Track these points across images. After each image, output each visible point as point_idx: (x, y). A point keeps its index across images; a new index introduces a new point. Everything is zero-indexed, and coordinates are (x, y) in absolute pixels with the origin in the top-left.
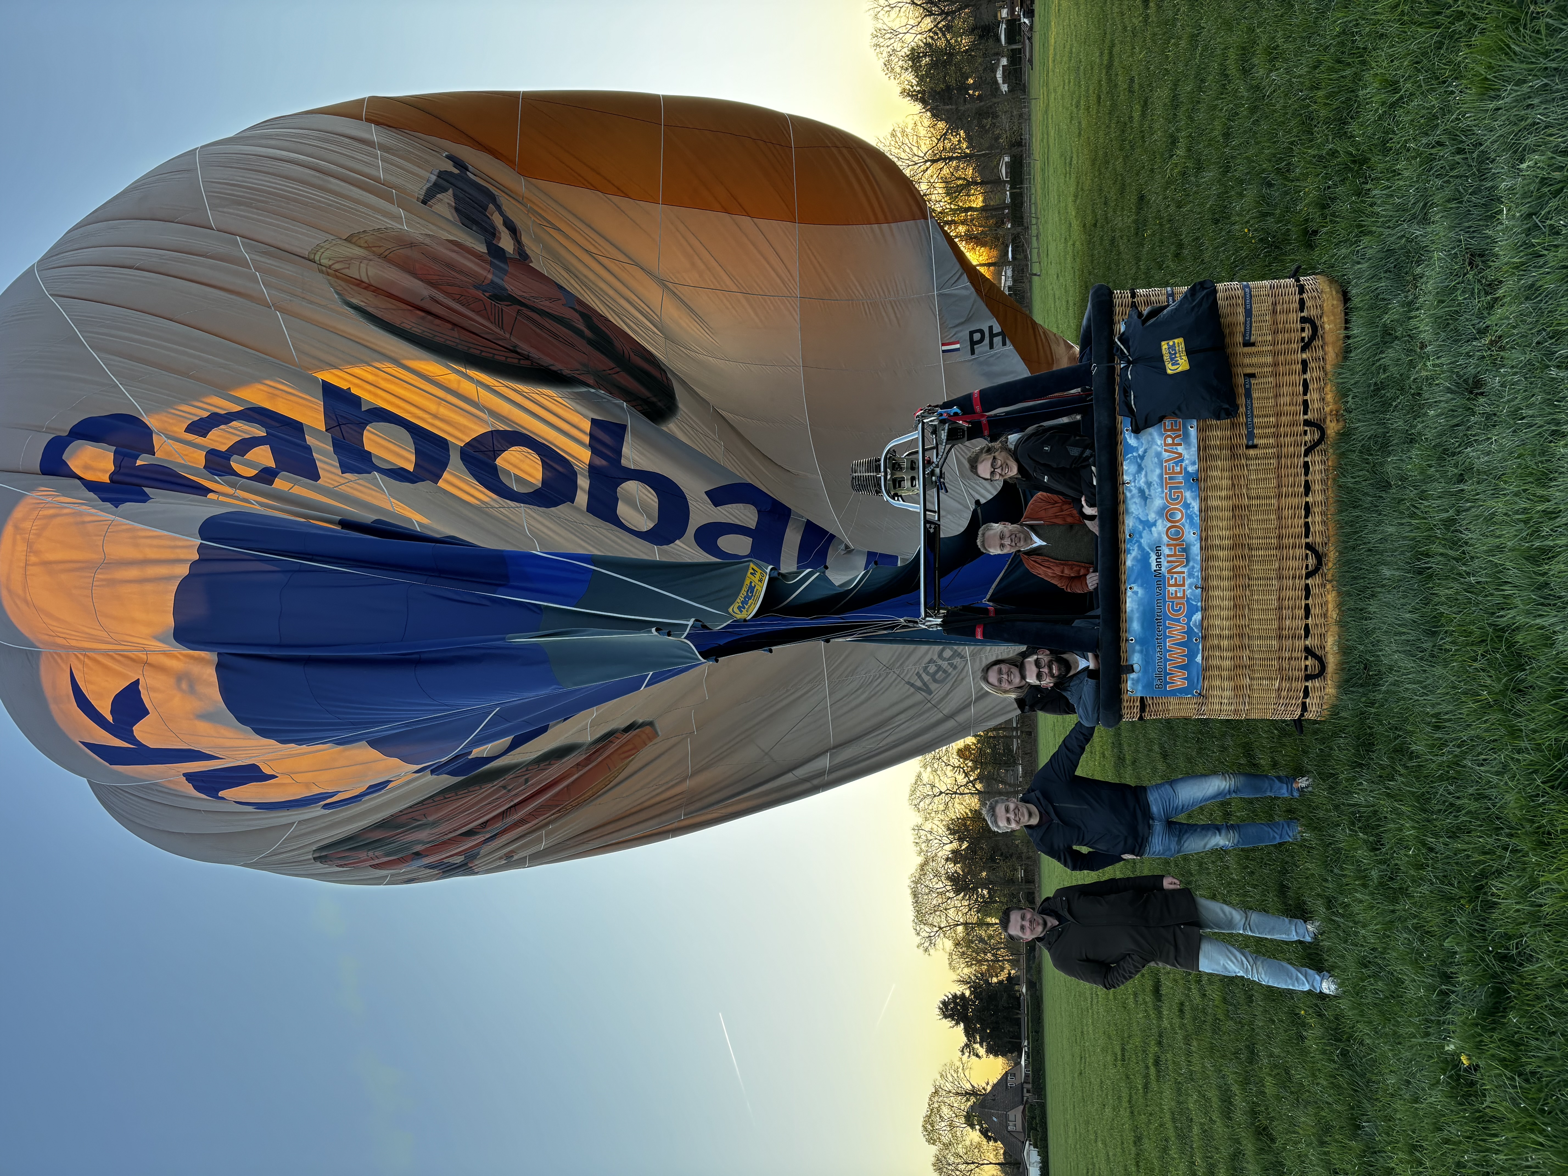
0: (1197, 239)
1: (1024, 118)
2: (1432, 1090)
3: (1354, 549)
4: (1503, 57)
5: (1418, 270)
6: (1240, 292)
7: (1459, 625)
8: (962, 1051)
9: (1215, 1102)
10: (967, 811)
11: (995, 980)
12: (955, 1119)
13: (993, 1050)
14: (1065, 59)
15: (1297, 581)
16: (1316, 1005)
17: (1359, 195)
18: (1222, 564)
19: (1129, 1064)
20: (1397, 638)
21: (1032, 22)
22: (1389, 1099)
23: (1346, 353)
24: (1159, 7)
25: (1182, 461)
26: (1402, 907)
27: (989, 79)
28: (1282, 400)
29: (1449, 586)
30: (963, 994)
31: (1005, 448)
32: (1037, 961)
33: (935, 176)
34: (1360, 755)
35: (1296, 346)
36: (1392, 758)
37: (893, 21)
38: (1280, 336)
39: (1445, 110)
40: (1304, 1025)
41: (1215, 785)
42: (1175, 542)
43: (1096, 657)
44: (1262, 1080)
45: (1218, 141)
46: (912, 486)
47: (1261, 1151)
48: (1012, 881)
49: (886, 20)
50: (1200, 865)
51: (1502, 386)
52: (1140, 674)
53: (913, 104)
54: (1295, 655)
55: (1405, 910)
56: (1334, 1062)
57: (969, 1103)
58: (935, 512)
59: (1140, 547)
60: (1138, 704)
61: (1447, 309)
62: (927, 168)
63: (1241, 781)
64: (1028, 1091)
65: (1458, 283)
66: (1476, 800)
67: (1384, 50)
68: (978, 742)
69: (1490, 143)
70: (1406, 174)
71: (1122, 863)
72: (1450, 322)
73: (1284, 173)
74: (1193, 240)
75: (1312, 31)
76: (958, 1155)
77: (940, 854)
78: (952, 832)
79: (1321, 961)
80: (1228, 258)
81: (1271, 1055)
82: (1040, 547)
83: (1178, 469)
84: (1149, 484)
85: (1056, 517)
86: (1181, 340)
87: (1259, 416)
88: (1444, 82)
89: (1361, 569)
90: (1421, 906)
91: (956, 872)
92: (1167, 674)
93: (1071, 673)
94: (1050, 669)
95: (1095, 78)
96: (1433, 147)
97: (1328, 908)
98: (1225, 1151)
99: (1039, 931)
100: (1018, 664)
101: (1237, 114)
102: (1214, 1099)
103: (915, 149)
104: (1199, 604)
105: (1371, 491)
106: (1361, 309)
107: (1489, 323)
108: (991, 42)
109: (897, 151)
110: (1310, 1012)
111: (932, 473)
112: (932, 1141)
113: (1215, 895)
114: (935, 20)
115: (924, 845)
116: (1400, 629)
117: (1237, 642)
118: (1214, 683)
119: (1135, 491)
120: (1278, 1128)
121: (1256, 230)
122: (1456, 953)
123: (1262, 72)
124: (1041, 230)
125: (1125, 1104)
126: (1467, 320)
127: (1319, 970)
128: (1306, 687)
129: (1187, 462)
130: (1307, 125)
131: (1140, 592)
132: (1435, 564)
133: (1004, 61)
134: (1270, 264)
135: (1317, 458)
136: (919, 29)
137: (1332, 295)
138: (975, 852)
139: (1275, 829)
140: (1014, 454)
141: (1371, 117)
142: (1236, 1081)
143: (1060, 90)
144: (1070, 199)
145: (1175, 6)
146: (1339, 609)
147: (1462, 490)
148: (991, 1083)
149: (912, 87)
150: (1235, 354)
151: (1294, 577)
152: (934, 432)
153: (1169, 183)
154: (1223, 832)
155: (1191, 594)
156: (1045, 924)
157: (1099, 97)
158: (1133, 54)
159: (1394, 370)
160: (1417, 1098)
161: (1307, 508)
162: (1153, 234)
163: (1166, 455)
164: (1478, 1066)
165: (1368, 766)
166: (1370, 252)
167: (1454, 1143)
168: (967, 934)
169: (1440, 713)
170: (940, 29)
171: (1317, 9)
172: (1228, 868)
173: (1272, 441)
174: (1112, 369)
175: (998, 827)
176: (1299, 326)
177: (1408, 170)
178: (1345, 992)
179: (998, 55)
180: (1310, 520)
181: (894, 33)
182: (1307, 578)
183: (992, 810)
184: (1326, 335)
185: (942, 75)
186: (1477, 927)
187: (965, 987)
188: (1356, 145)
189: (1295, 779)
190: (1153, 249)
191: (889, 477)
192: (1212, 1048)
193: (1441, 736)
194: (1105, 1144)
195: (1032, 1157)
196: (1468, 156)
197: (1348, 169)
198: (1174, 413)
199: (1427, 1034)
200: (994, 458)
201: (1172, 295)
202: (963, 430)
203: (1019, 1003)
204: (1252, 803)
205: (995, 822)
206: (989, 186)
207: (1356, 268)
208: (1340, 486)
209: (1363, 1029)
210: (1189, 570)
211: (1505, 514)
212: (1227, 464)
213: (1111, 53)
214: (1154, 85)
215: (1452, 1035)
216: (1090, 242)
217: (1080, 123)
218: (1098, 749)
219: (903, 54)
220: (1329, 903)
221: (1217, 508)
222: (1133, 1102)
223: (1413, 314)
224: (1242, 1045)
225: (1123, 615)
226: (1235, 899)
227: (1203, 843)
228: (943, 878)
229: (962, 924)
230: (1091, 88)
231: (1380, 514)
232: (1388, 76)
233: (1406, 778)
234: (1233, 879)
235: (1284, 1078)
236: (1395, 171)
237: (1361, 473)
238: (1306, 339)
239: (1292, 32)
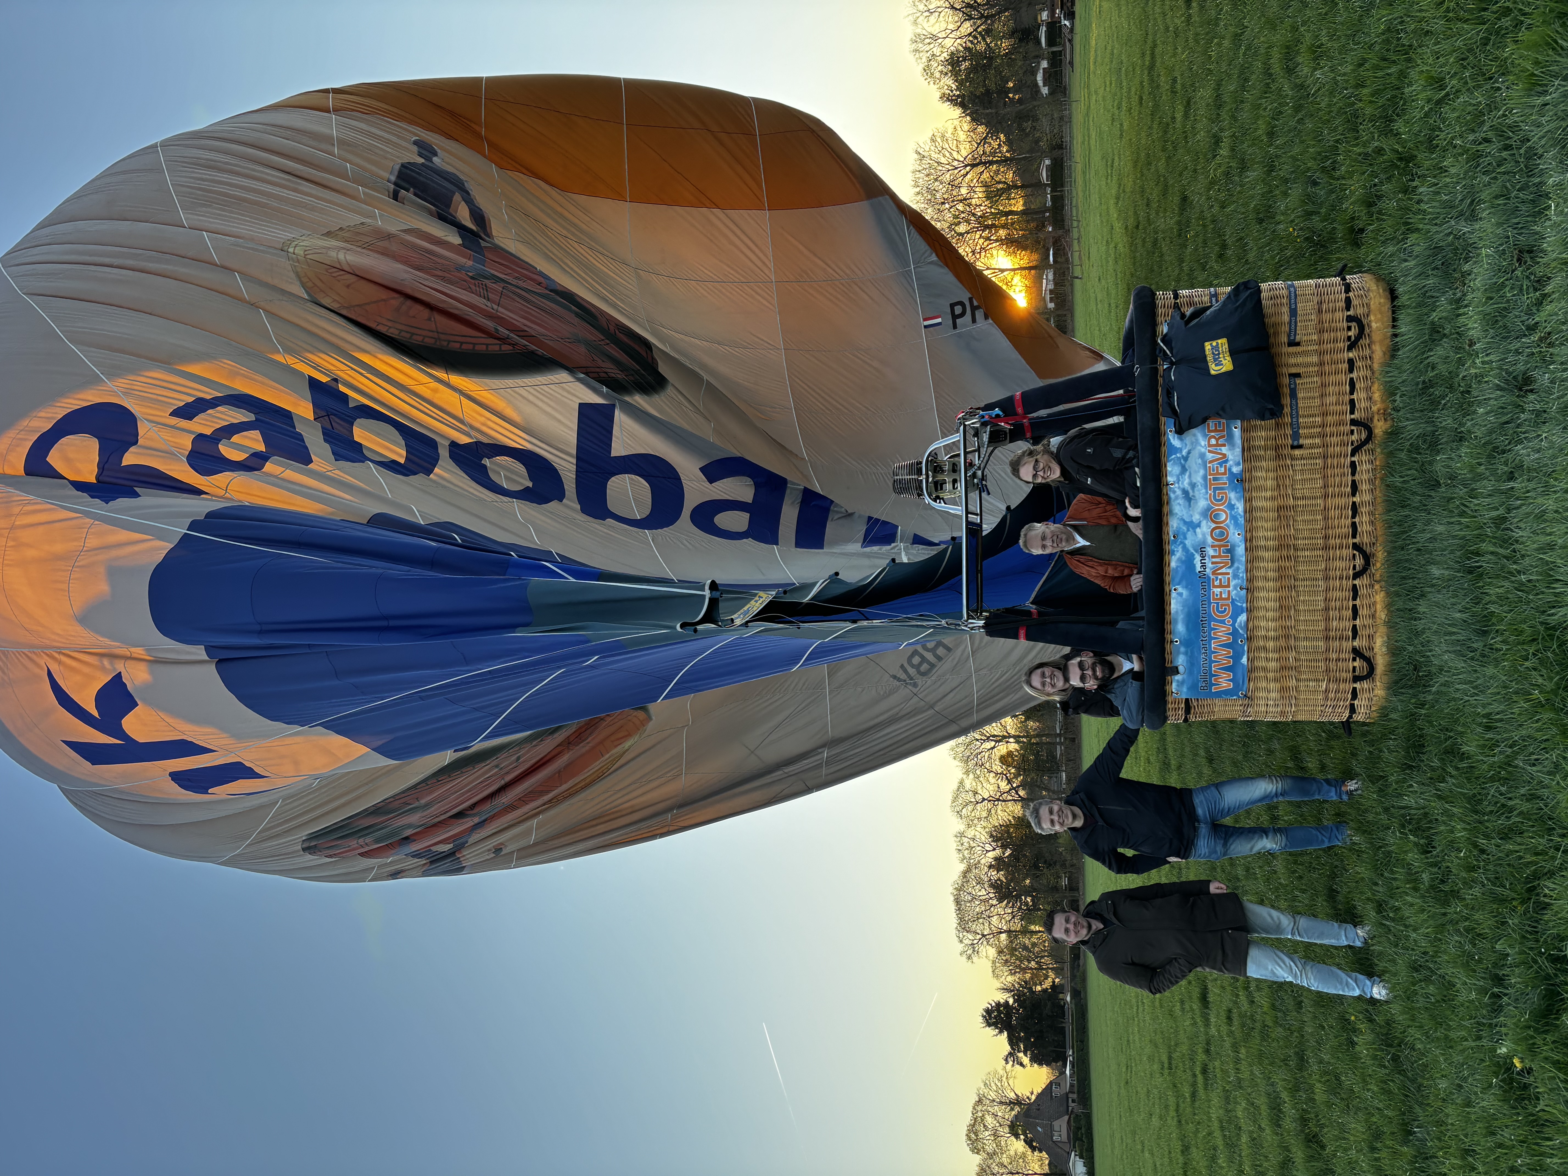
0: (1241, 239)
1: (1065, 120)
2: (1485, 1093)
3: (1403, 549)
4: (1550, 52)
5: (1466, 267)
6: (1285, 292)
7: (1510, 624)
8: (1006, 1060)
9: (1264, 1110)
10: (1010, 818)
11: (1039, 988)
12: (999, 1129)
13: (1037, 1060)
14: (1107, 60)
15: (1344, 582)
16: (1367, 1011)
17: (1405, 192)
18: (1267, 566)
19: (1176, 1072)
20: (1447, 638)
21: (1072, 24)
22: (1441, 1104)
23: (1393, 351)
24: (1202, 8)
25: (1227, 461)
26: (1453, 910)
27: (1029, 82)
28: (1328, 400)
29: (1500, 584)
30: (1007, 1002)
31: (1047, 451)
32: (1081, 966)
33: (975, 181)
34: (1410, 757)
35: (1342, 344)
36: (1443, 759)
37: (933, 26)
38: (1326, 335)
39: (1492, 106)
40: (1355, 1030)
41: (1262, 788)
42: (1220, 543)
43: (1141, 659)
44: (1312, 1087)
45: (1262, 141)
46: (954, 488)
47: (1310, 1158)
48: (1056, 889)
49: (925, 25)
50: (1247, 870)
51: (1551, 382)
52: (1185, 676)
53: (953, 109)
54: (1342, 656)
55: (1456, 913)
56: (1385, 1067)
57: (1013, 1113)
58: (977, 515)
59: (1185, 548)
60: (1183, 705)
61: (1495, 306)
62: (967, 173)
63: (1288, 784)
64: (1073, 1101)
65: (1507, 280)
66: (1528, 800)
67: (1430, 47)
68: (1021, 748)
69: (1537, 139)
70: (1453, 171)
71: (1167, 866)
72: (1499, 318)
73: (1330, 171)
74: (1238, 241)
75: (1357, 29)
76: (1002, 1165)
77: (983, 861)
78: (996, 839)
79: (1371, 966)
80: (1273, 258)
81: (1321, 1062)
82: (1084, 547)
83: (1222, 470)
84: (1193, 485)
85: (1100, 517)
86: (1224, 340)
87: (1304, 416)
88: (1491, 78)
89: (1410, 569)
90: (1473, 908)
91: (999, 879)
92: (1212, 675)
93: (1115, 675)
94: (1094, 671)
95: (1137, 81)
96: (1480, 144)
97: (1379, 912)
98: (1275, 1158)
99: (1083, 934)
100: (1062, 667)
101: (1281, 113)
102: (1264, 1107)
103: (955, 154)
104: (1244, 605)
105: (1420, 490)
106: (1409, 306)
107: (1537, 319)
108: (1031, 45)
109: (936, 156)
110: (1361, 1018)
111: (974, 475)
112: (976, 1150)
113: (1262, 900)
114: (975, 23)
115: (966, 852)
116: (1450, 629)
117: (1282, 643)
118: (1259, 685)
119: (1179, 492)
120: (1328, 1135)
121: (1301, 229)
122: (1508, 955)
123: (1306, 70)
124: (1083, 233)
125: (1172, 1113)
126: (1516, 317)
127: (1370, 975)
128: (1355, 689)
129: (1231, 462)
130: (1353, 123)
131: (1185, 593)
132: (1486, 563)
133: (1044, 64)
134: (1316, 263)
135: (1364, 458)
136: (958, 33)
137: (1379, 293)
138: (1018, 859)
139: (1325, 834)
140: (1057, 457)
141: (1418, 114)
142: (1285, 1088)
143: (1101, 91)
144: (1112, 201)
145: (1217, 6)
146: (1388, 610)
147: (1513, 488)
148: (1035, 1093)
149: (952, 91)
150: (1279, 354)
151: (1341, 578)
152: (976, 434)
153: (1213, 183)
154: (1270, 836)
155: (1236, 595)
156: (1090, 927)
157: (1141, 98)
158: (1175, 55)
159: (1442, 368)
160: (1469, 1102)
161: (1355, 508)
162: (1197, 235)
163: (1210, 456)
164: (1531, 1069)
165: (1418, 768)
166: (1417, 249)
167: (1507, 1148)
168: (1011, 942)
169: (1491, 714)
170: (980, 33)
171: (1361, 7)
172: (1275, 872)
173: (1317, 441)
174: (1155, 371)
175: (1042, 829)
176: (1345, 325)
177: (1455, 167)
178: (1395, 997)
179: (1038, 57)
180: (1357, 520)
181: (934, 38)
182: (1354, 578)
183: (1036, 812)
184: (1373, 334)
185: (982, 78)
186: (1529, 929)
187: (1008, 995)
188: (1403, 143)
189: (1343, 782)
190: (1196, 250)
191: (930, 479)
192: (1261, 1055)
193: (1492, 736)
194: (1152, 1154)
195: (1078, 1168)
196: (1515, 151)
197: (1394, 166)
198: (1218, 414)
199: (1479, 1038)
200: (1037, 461)
201: (1216, 295)
202: (1005, 432)
203: (1064, 1012)
204: (1300, 807)
205: (1039, 824)
206: (1030, 190)
207: (1403, 266)
208: (1388, 486)
209: (1414, 1033)
210: (1234, 571)
211: (1556, 512)
212: (1272, 464)
213: (1153, 55)
214: (1197, 85)
215: (1504, 1037)
216: (1132, 245)
217: (1121, 125)
218: (1143, 754)
219: (943, 59)
220: (1380, 907)
221: (1262, 509)
222: (1180, 1111)
223: (1461, 311)
224: (1291, 1052)
225: (1167, 617)
226: (1283, 904)
227: (1249, 846)
228: (986, 886)
229: (1005, 931)
230: (1133, 90)
231: (1429, 513)
232: (1433, 73)
233: (1458, 779)
234: (1280, 884)
235: (1334, 1084)
236: (1441, 168)
237: (1409, 472)
238: (1353, 338)
239: (1336, 30)
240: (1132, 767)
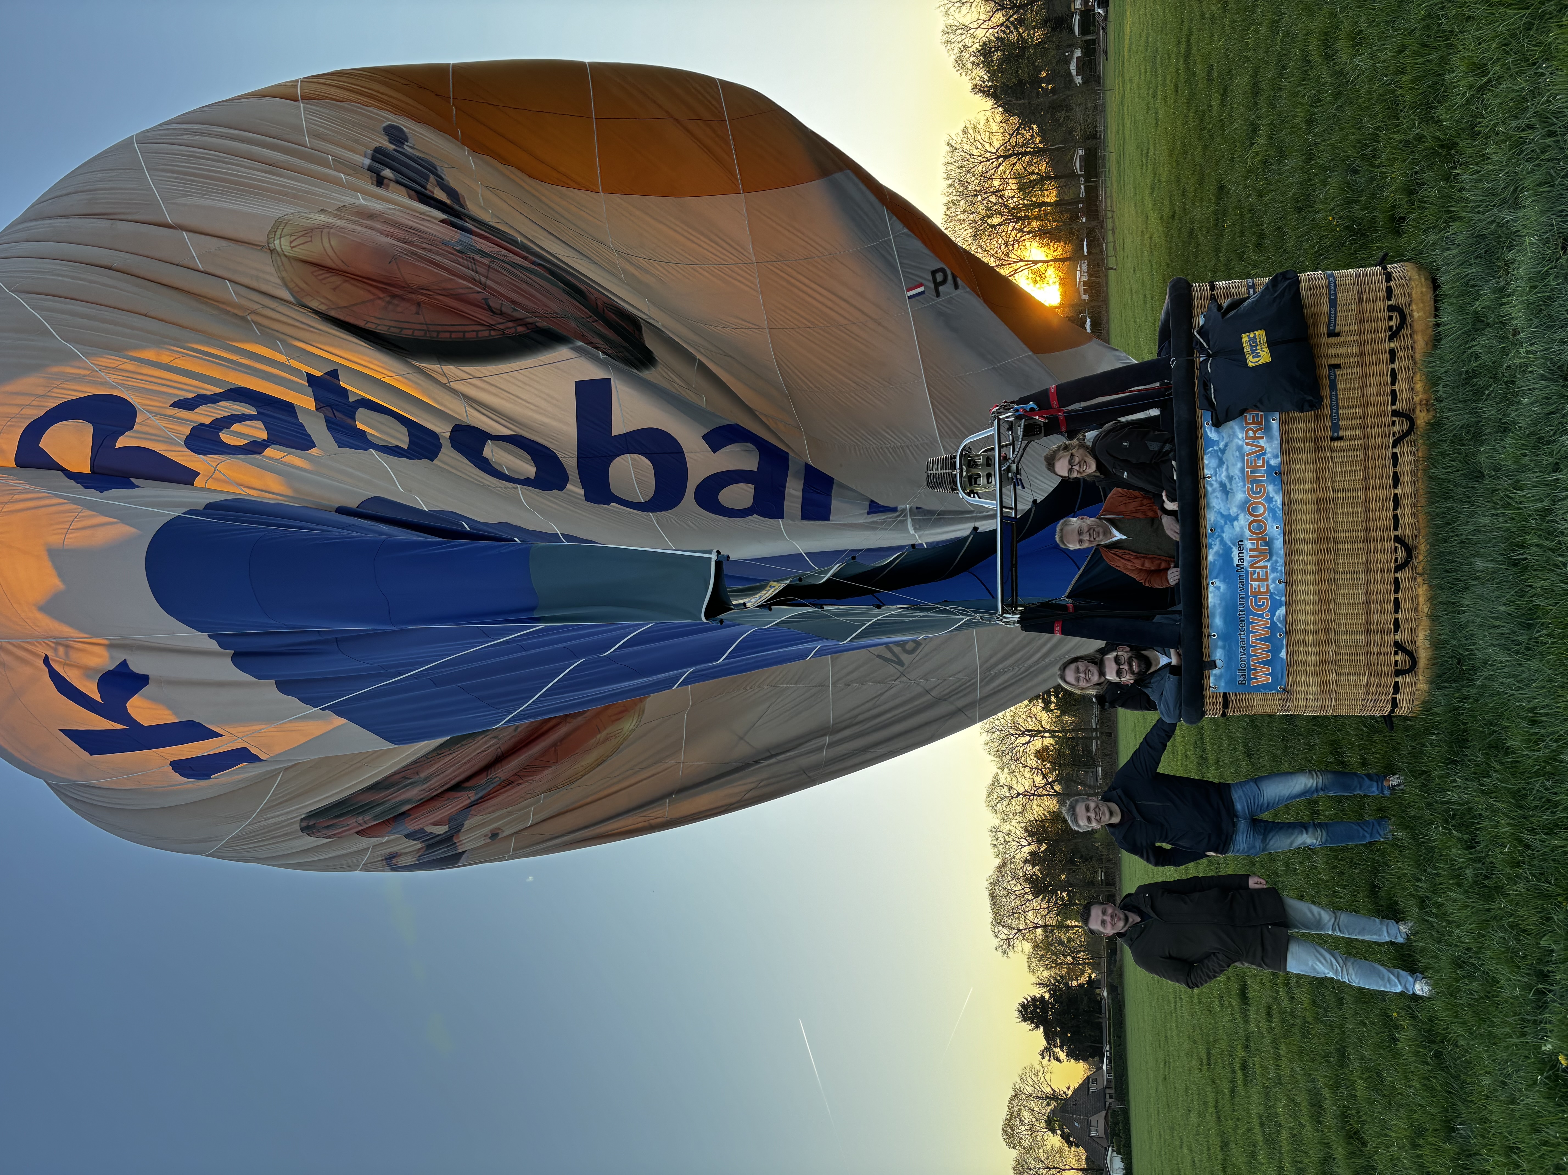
0: (1279, 228)
1: (1099, 109)
2: (1530, 1091)
3: (1446, 541)
5: (1510, 256)
6: (1324, 282)
7: (1556, 617)
8: (1043, 1055)
9: (1305, 1106)
10: (1046, 813)
11: (1075, 983)
12: (1035, 1123)
13: (1073, 1055)
14: (1141, 48)
15: (1386, 575)
16: (1410, 1008)
17: (1447, 180)
18: (1306, 559)
19: (1215, 1068)
20: (1491, 631)
21: (1106, 12)
22: (1484, 1101)
23: (1436, 341)
25: (1264, 454)
26: (1498, 905)
27: (1062, 72)
28: (1369, 391)
29: (1545, 577)
30: (1043, 997)
31: (1082, 445)
32: (1118, 964)
33: (1008, 172)
34: (1454, 751)
35: (1383, 335)
36: (1487, 754)
37: (965, 16)
38: (1366, 326)
39: (1535, 92)
40: (1397, 1027)
41: (1301, 783)
42: (1258, 536)
43: (1178, 653)
44: (1353, 1083)
45: (1301, 128)
46: (988, 482)
47: (1352, 1155)
48: (1092, 884)
49: (957, 16)
50: (1287, 864)
52: (1223, 670)
53: (985, 100)
54: (1384, 650)
55: (1500, 909)
56: (1428, 1064)
57: (1050, 1108)
58: (1011, 509)
59: (1222, 541)
60: (1221, 700)
61: (1540, 295)
62: (1000, 164)
63: (1328, 778)
64: (1111, 1097)
65: (1551, 268)
67: (1471, 33)
68: (1057, 743)
70: (1495, 158)
71: (1205, 860)
72: (1544, 307)
73: (1370, 159)
74: (1276, 230)
75: (1397, 15)
76: (1039, 1160)
77: (1018, 856)
78: (1030, 834)
79: (1414, 962)
80: (1312, 247)
81: (1362, 1058)
82: (1120, 541)
83: (1260, 463)
84: (1230, 478)
85: (1137, 511)
86: (1262, 332)
87: (1344, 408)
88: (1534, 64)
89: (1453, 562)
90: (1517, 904)
91: (1034, 874)
92: (1250, 670)
93: (1152, 670)
94: (1130, 665)
95: (1172, 69)
96: (1523, 130)
97: (1421, 908)
98: (1315, 1155)
99: (1120, 926)
100: (1098, 661)
101: (1321, 100)
102: (1304, 1104)
103: (987, 146)
104: (1283, 599)
105: (1464, 482)
106: (1451, 296)
108: (1064, 33)
109: (968, 148)
110: (1403, 1014)
111: (1009, 469)
112: (1012, 1145)
114: (1007, 13)
115: (1001, 847)
116: (1495, 622)
117: (1322, 636)
118: (1299, 679)
119: (1216, 485)
120: (1370, 1132)
121: (1341, 218)
122: (1552, 951)
123: (1345, 57)
124: (1117, 224)
125: (1211, 1110)
126: (1561, 306)
127: (1412, 971)
128: (1397, 683)
129: (1269, 455)
130: (1393, 110)
131: (1223, 587)
132: (1531, 555)
133: (1078, 53)
134: (1356, 252)
135: (1406, 449)
136: (991, 23)
137: (1421, 282)
138: (1053, 854)
139: (1366, 829)
140: (1093, 451)
141: (1459, 101)
142: (1326, 1085)
143: (1136, 81)
144: (1147, 192)
146: (1431, 603)
147: (1558, 479)
148: (1072, 1088)
149: (984, 82)
150: (1319, 345)
151: (1382, 571)
152: (1011, 428)
153: (1250, 171)
154: (1310, 831)
155: (1275, 588)
156: (1126, 919)
157: (1177, 87)
158: (1211, 43)
159: (1485, 358)
160: (1514, 1099)
161: (1396, 500)
162: (1234, 225)
163: (1247, 449)
165: (1462, 763)
166: (1460, 238)
167: (1552, 1145)
168: (1047, 937)
169: (1536, 708)
170: (1012, 23)
172: (1316, 868)
173: (1358, 432)
174: (1192, 363)
175: (1079, 826)
176: (1386, 315)
177: (1497, 153)
179: (1071, 47)
180: (1399, 512)
181: (966, 28)
182: (1396, 571)
183: (1072, 809)
184: (1415, 324)
185: (1014, 68)
187: (1045, 990)
188: (1441, 129)
189: (1385, 777)
190: (1233, 239)
191: (964, 474)
192: (1301, 1051)
193: (1537, 731)
194: (1190, 1149)
195: (1116, 1164)
196: (1559, 138)
197: (1436, 154)
198: (1256, 406)
199: (1523, 1034)
200: (1072, 455)
201: (1253, 286)
202: (1040, 426)
203: (1100, 1007)
204: (1340, 802)
205: (1076, 821)
206: (1063, 180)
207: (1445, 254)
208: (1430, 477)
209: (1458, 1030)
210: (1272, 564)
212: (1311, 456)
213: (1188, 42)
214: (1234, 72)
215: (1549, 1034)
216: (1168, 235)
217: (1157, 113)
218: (1180, 748)
219: (975, 50)
220: (1422, 903)
221: (1301, 502)
222: (1219, 1107)
223: (1505, 300)
224: (1332, 1049)
225: (1204, 611)
226: (1324, 900)
227: (1289, 841)
228: (1021, 880)
229: (1041, 926)
230: (1169, 78)
231: (1473, 505)
232: (1475, 59)
233: (1502, 774)
234: (1321, 879)
235: (1375, 1080)
236: (1484, 155)
237: (1453, 464)
238: (1394, 328)
239: (1376, 16)
240: (1169, 762)
